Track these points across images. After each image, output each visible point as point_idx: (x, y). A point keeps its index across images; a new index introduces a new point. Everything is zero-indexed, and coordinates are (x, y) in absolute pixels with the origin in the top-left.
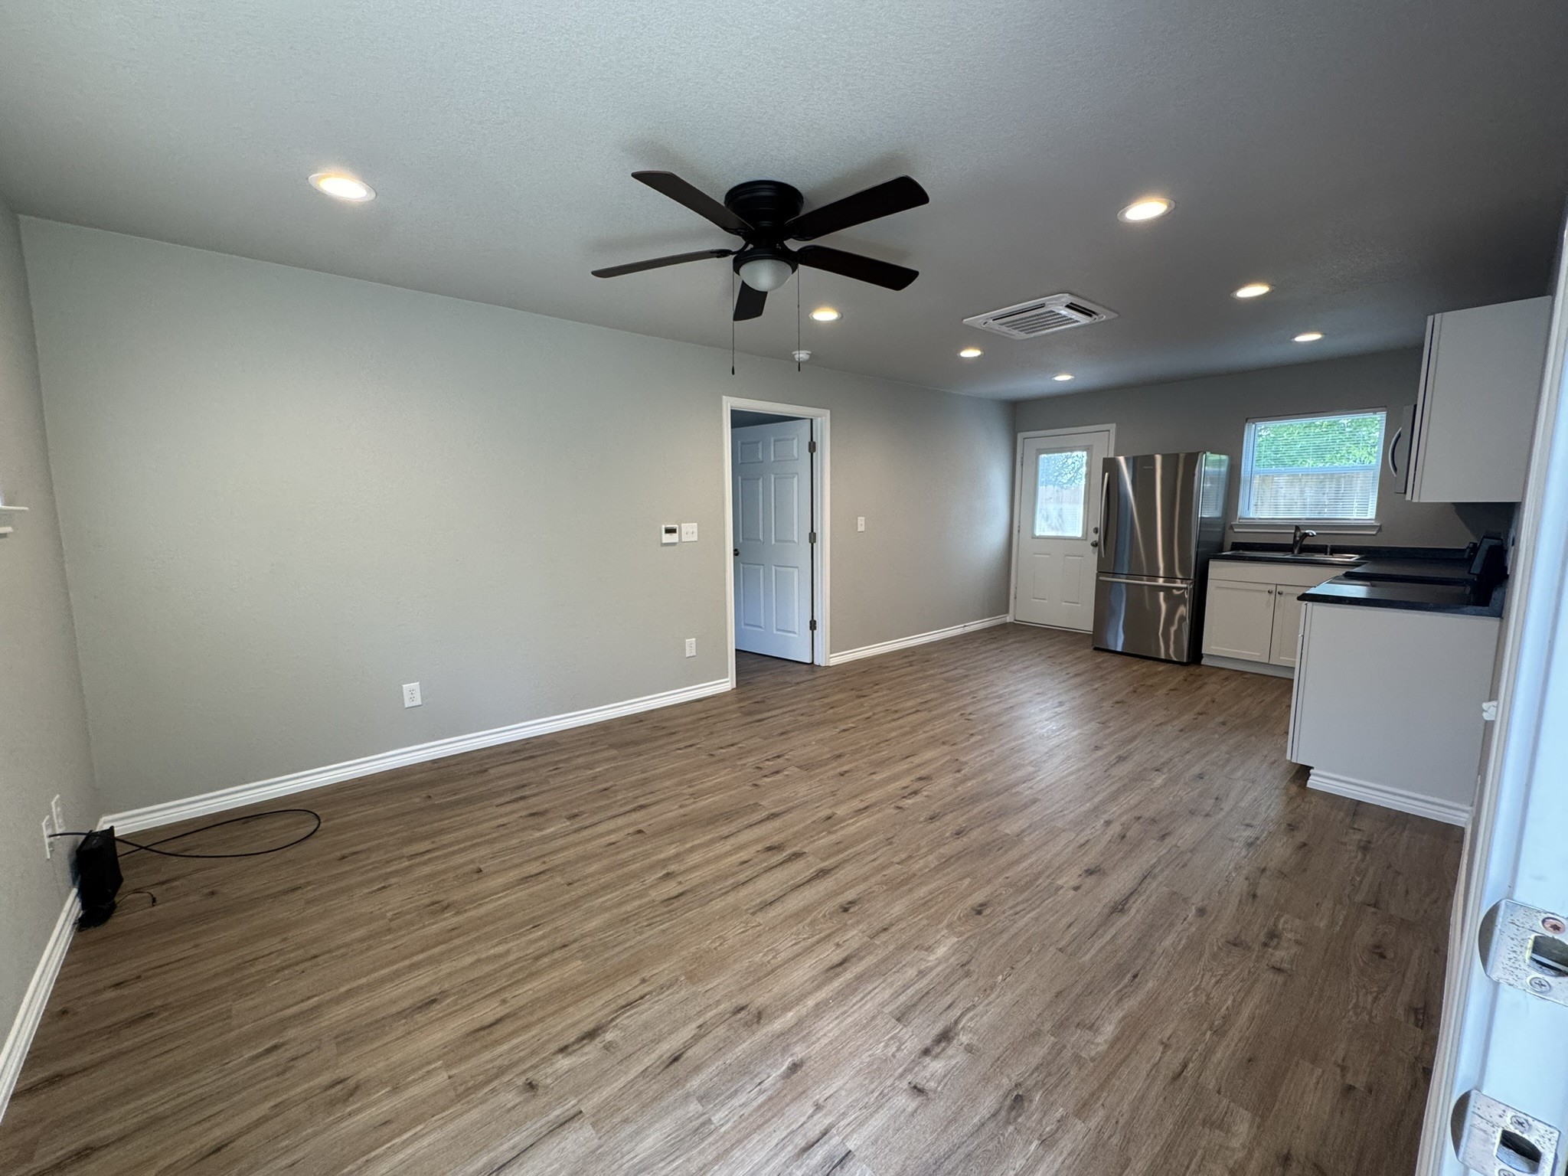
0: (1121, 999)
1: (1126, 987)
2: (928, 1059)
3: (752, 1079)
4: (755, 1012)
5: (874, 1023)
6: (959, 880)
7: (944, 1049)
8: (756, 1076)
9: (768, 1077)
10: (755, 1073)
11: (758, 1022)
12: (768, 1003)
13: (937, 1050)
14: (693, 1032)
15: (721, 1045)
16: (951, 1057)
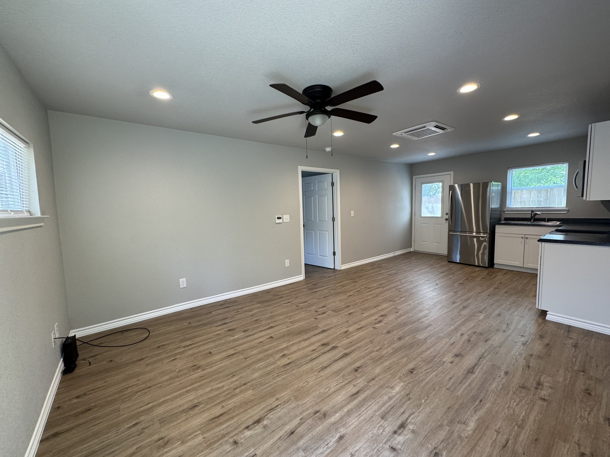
0: (476, 411)
1: (477, 406)
2: (396, 436)
3: (324, 442)
4: (323, 413)
5: (372, 420)
6: (402, 358)
7: (402, 432)
8: (325, 441)
9: (331, 442)
10: (325, 440)
11: (325, 418)
12: (328, 410)
13: (400, 431)
14: (298, 422)
15: (310, 427)
16: (406, 435)
